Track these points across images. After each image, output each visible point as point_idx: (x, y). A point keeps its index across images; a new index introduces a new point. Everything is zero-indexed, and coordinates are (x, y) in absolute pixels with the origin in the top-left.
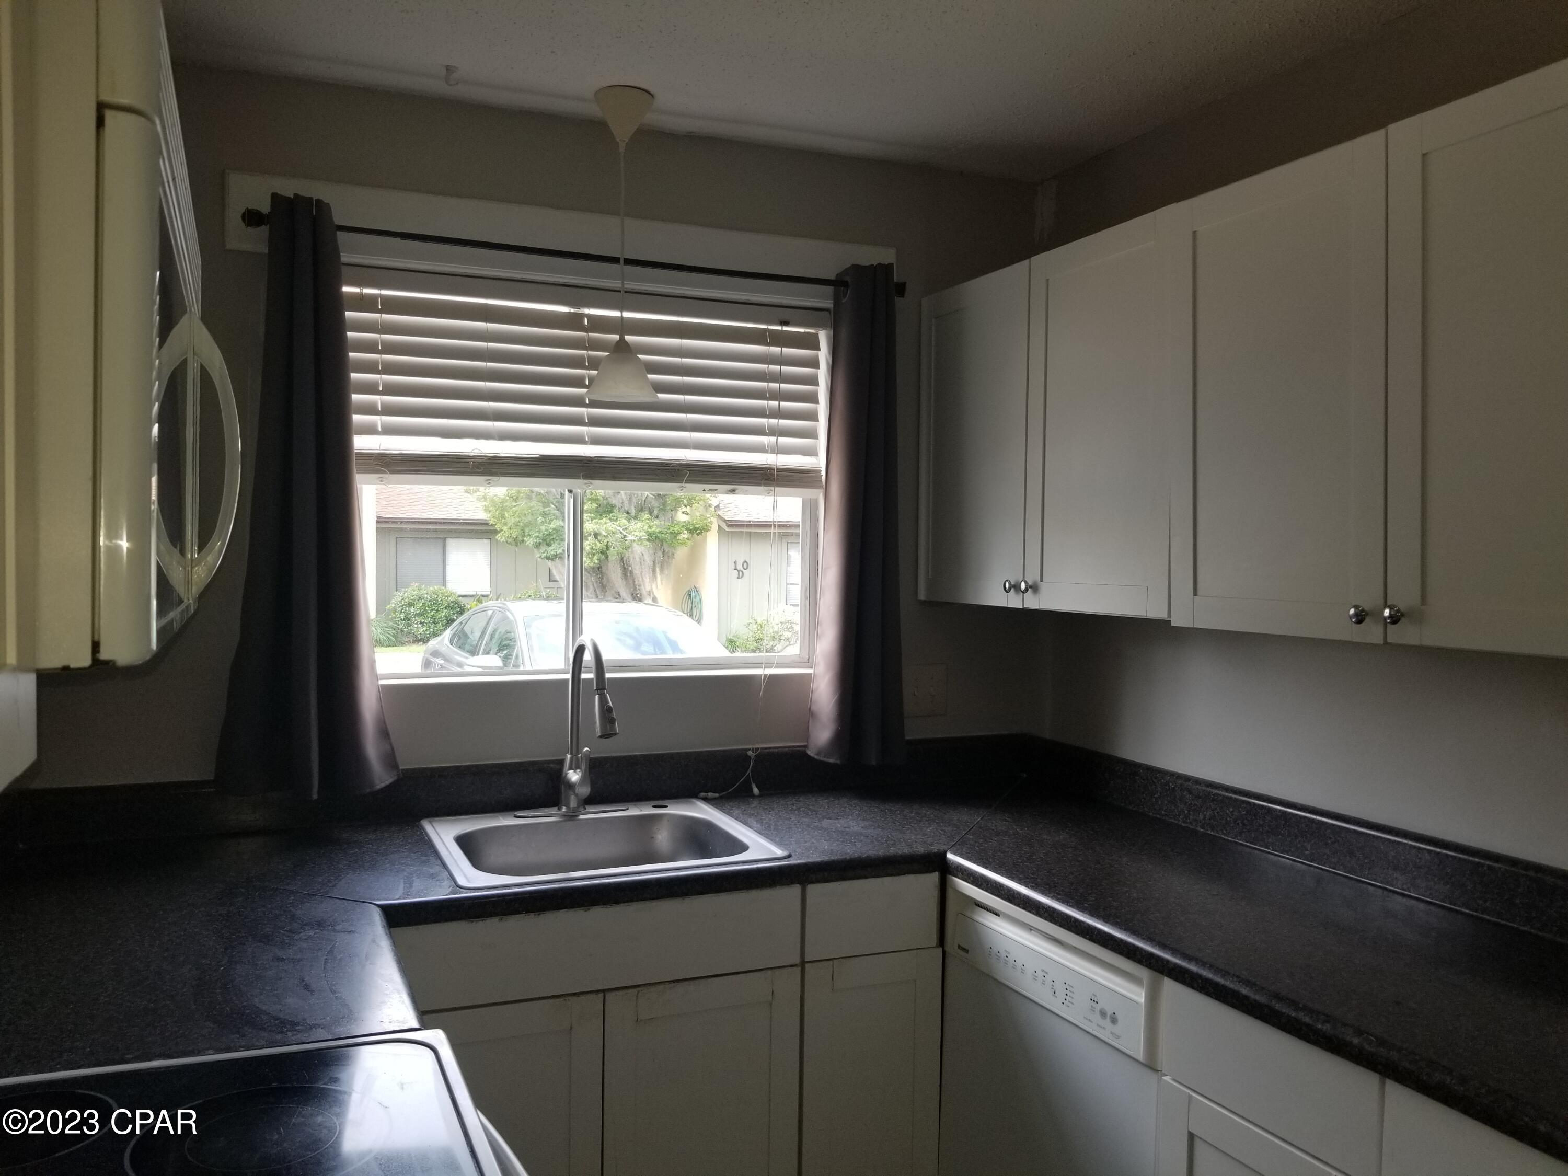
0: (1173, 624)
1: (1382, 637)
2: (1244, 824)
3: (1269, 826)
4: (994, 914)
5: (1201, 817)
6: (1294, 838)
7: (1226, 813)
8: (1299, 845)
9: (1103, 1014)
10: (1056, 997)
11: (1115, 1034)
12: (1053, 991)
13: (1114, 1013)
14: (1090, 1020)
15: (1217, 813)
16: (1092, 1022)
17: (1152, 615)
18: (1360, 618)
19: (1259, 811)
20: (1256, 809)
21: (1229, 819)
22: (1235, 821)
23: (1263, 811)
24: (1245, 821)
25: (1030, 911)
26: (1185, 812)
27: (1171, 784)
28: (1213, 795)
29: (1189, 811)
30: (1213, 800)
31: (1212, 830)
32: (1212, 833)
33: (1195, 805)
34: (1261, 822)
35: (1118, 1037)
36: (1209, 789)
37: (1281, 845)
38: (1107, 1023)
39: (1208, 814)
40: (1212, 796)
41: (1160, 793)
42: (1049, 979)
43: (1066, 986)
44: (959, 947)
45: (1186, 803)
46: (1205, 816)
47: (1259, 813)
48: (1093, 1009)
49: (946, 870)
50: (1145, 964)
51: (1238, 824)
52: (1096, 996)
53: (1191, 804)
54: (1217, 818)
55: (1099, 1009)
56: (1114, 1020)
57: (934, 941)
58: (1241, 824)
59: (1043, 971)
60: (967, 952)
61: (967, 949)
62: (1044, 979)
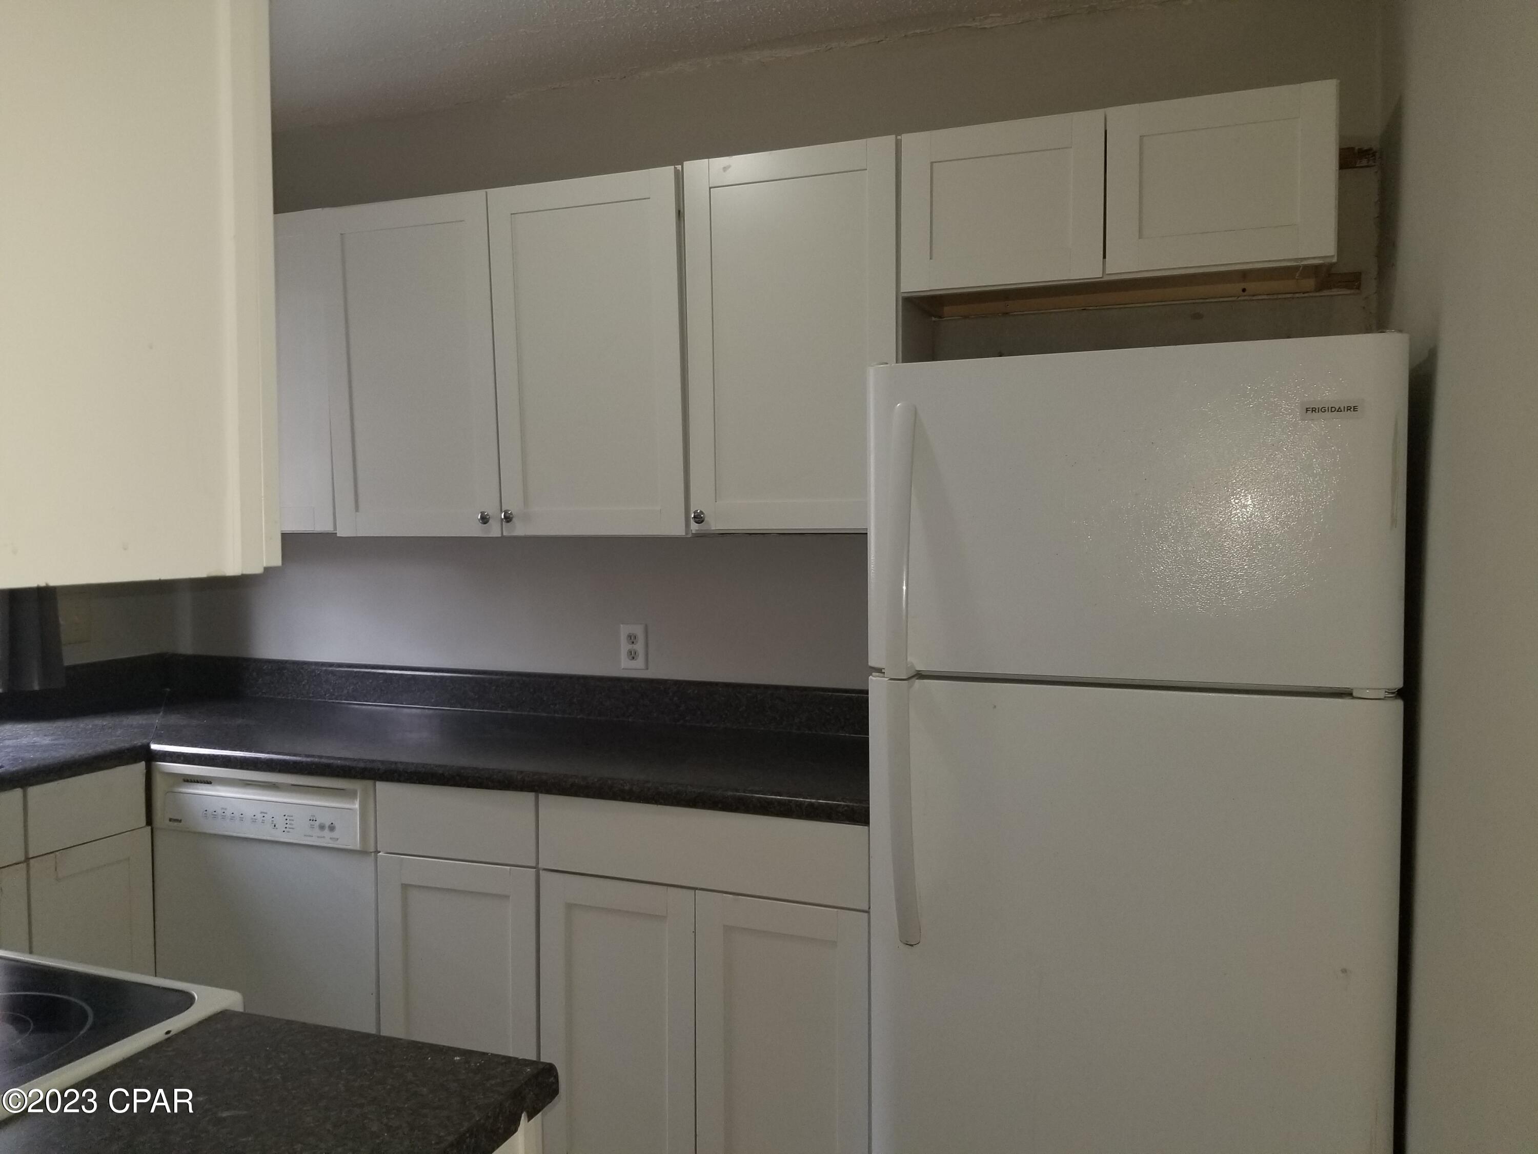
0: (338, 535)
1: (500, 533)
2: (382, 690)
5: (345, 691)
9: (322, 827)
10: (277, 828)
11: (334, 838)
12: (273, 825)
13: (332, 823)
14: (310, 836)
16: (313, 836)
17: (319, 528)
18: (485, 519)
24: (383, 688)
25: (247, 769)
27: (317, 671)
35: (336, 840)
38: (326, 833)
41: (307, 680)
42: (268, 817)
43: (286, 817)
44: (170, 820)
48: (312, 827)
49: (151, 757)
52: (314, 816)
55: (318, 825)
56: (332, 828)
57: (143, 821)
59: (262, 813)
60: (180, 821)
61: (180, 819)
62: (263, 818)
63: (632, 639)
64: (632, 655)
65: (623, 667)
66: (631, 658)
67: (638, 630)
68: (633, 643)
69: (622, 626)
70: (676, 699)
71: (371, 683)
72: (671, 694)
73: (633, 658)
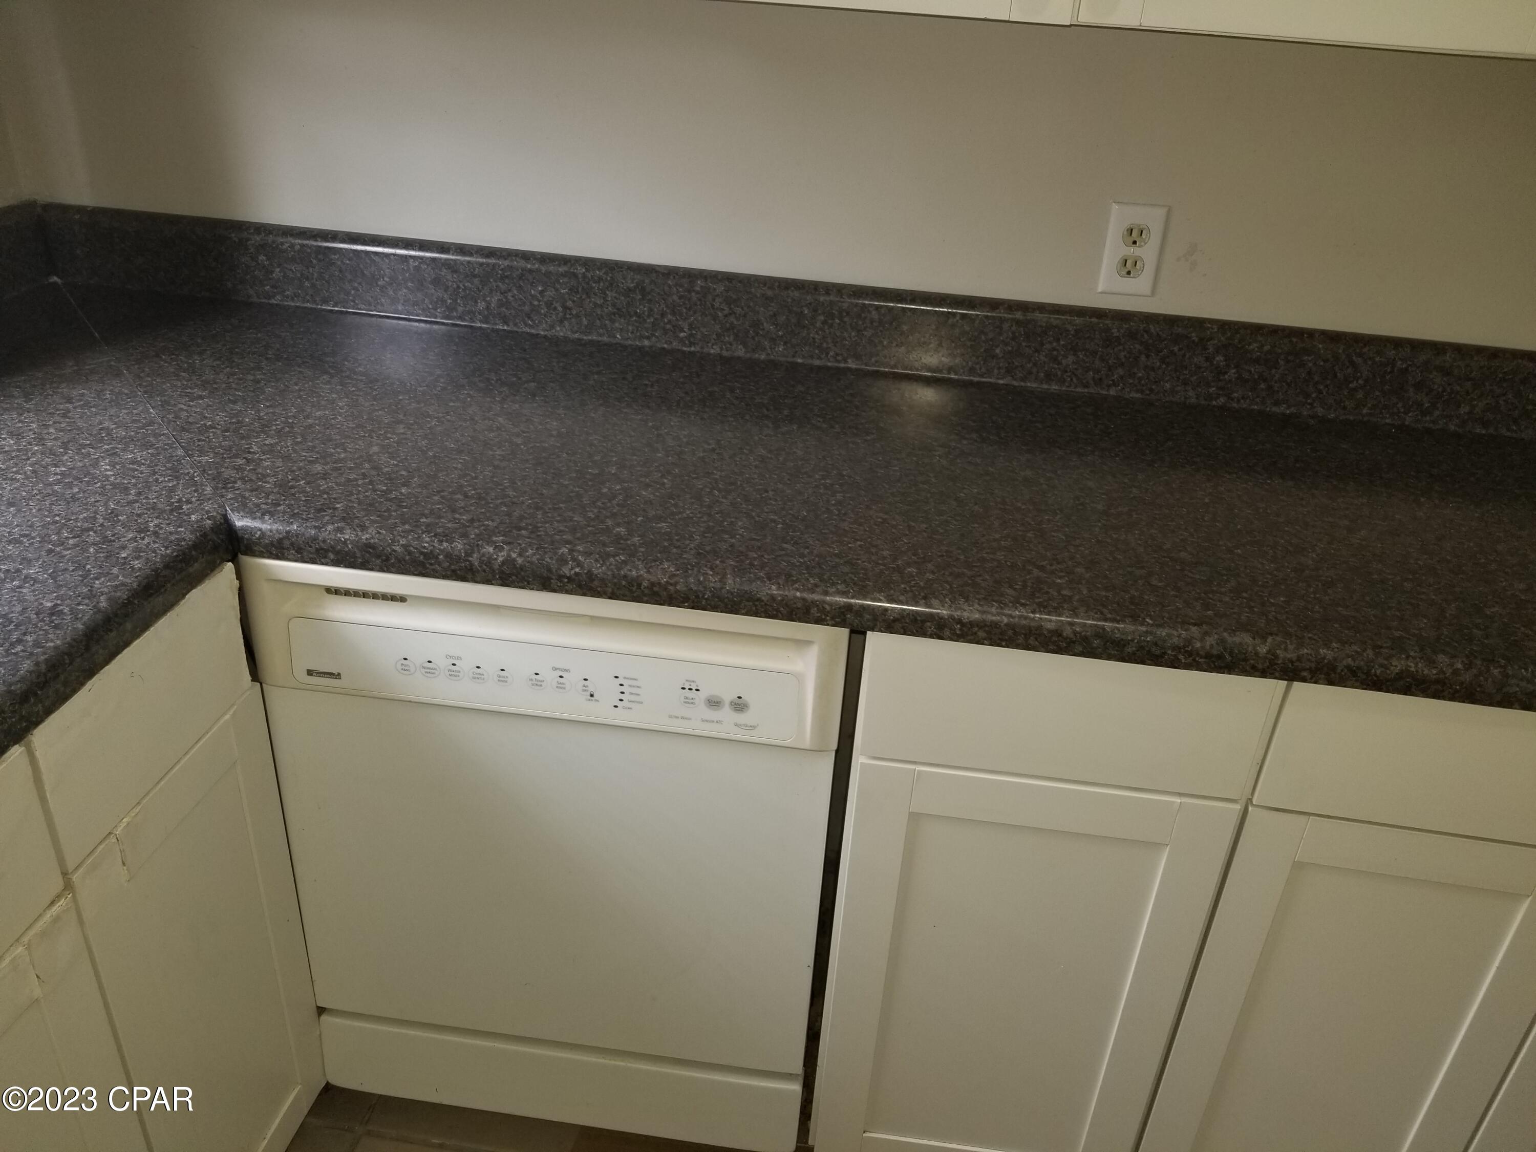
2: (565, 308)
3: (614, 305)
4: (388, 600)
6: (659, 317)
7: (531, 295)
8: (668, 326)
10: (597, 701)
11: (747, 725)
12: (587, 693)
13: (741, 697)
14: (683, 717)
15: (513, 297)
16: (690, 719)
19: (594, 285)
20: (588, 283)
21: (536, 303)
22: (549, 305)
23: (602, 284)
26: (446, 301)
28: (502, 270)
29: (455, 301)
30: (503, 278)
31: (506, 323)
32: (506, 328)
33: (465, 288)
34: (599, 302)
35: (753, 727)
36: (492, 261)
37: (637, 330)
38: (727, 714)
39: (494, 300)
40: (500, 272)
42: (573, 678)
43: (618, 680)
44: (310, 672)
45: (448, 287)
46: (489, 303)
47: (594, 288)
48: (688, 701)
50: (830, 623)
51: (555, 309)
52: (693, 681)
53: (458, 287)
54: (513, 303)
55: (702, 698)
56: (739, 705)
58: (560, 309)
59: (555, 669)
60: (338, 676)
61: (336, 672)
62: (561, 680)
63: (1134, 235)
64: (1128, 268)
65: (1100, 290)
66: (1124, 273)
67: (1153, 218)
68: (1135, 242)
69: (1115, 207)
70: (1220, 358)
71: (541, 292)
72: (1211, 350)
73: (1129, 273)
